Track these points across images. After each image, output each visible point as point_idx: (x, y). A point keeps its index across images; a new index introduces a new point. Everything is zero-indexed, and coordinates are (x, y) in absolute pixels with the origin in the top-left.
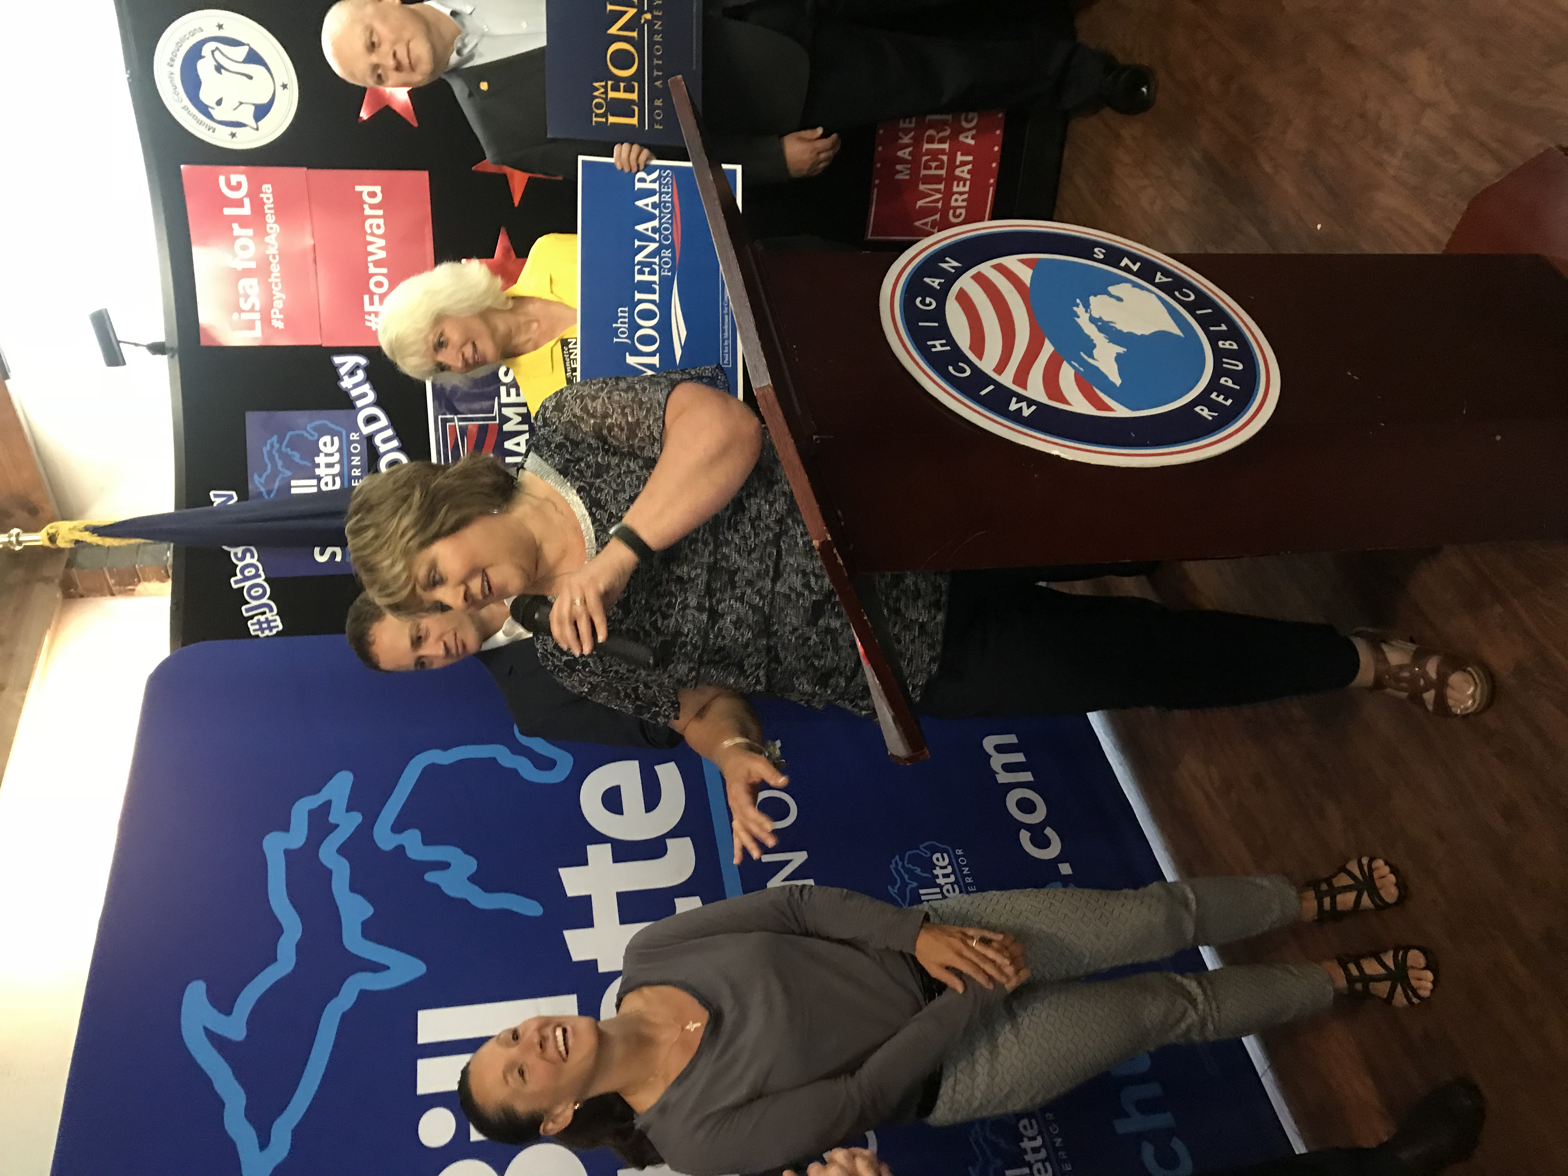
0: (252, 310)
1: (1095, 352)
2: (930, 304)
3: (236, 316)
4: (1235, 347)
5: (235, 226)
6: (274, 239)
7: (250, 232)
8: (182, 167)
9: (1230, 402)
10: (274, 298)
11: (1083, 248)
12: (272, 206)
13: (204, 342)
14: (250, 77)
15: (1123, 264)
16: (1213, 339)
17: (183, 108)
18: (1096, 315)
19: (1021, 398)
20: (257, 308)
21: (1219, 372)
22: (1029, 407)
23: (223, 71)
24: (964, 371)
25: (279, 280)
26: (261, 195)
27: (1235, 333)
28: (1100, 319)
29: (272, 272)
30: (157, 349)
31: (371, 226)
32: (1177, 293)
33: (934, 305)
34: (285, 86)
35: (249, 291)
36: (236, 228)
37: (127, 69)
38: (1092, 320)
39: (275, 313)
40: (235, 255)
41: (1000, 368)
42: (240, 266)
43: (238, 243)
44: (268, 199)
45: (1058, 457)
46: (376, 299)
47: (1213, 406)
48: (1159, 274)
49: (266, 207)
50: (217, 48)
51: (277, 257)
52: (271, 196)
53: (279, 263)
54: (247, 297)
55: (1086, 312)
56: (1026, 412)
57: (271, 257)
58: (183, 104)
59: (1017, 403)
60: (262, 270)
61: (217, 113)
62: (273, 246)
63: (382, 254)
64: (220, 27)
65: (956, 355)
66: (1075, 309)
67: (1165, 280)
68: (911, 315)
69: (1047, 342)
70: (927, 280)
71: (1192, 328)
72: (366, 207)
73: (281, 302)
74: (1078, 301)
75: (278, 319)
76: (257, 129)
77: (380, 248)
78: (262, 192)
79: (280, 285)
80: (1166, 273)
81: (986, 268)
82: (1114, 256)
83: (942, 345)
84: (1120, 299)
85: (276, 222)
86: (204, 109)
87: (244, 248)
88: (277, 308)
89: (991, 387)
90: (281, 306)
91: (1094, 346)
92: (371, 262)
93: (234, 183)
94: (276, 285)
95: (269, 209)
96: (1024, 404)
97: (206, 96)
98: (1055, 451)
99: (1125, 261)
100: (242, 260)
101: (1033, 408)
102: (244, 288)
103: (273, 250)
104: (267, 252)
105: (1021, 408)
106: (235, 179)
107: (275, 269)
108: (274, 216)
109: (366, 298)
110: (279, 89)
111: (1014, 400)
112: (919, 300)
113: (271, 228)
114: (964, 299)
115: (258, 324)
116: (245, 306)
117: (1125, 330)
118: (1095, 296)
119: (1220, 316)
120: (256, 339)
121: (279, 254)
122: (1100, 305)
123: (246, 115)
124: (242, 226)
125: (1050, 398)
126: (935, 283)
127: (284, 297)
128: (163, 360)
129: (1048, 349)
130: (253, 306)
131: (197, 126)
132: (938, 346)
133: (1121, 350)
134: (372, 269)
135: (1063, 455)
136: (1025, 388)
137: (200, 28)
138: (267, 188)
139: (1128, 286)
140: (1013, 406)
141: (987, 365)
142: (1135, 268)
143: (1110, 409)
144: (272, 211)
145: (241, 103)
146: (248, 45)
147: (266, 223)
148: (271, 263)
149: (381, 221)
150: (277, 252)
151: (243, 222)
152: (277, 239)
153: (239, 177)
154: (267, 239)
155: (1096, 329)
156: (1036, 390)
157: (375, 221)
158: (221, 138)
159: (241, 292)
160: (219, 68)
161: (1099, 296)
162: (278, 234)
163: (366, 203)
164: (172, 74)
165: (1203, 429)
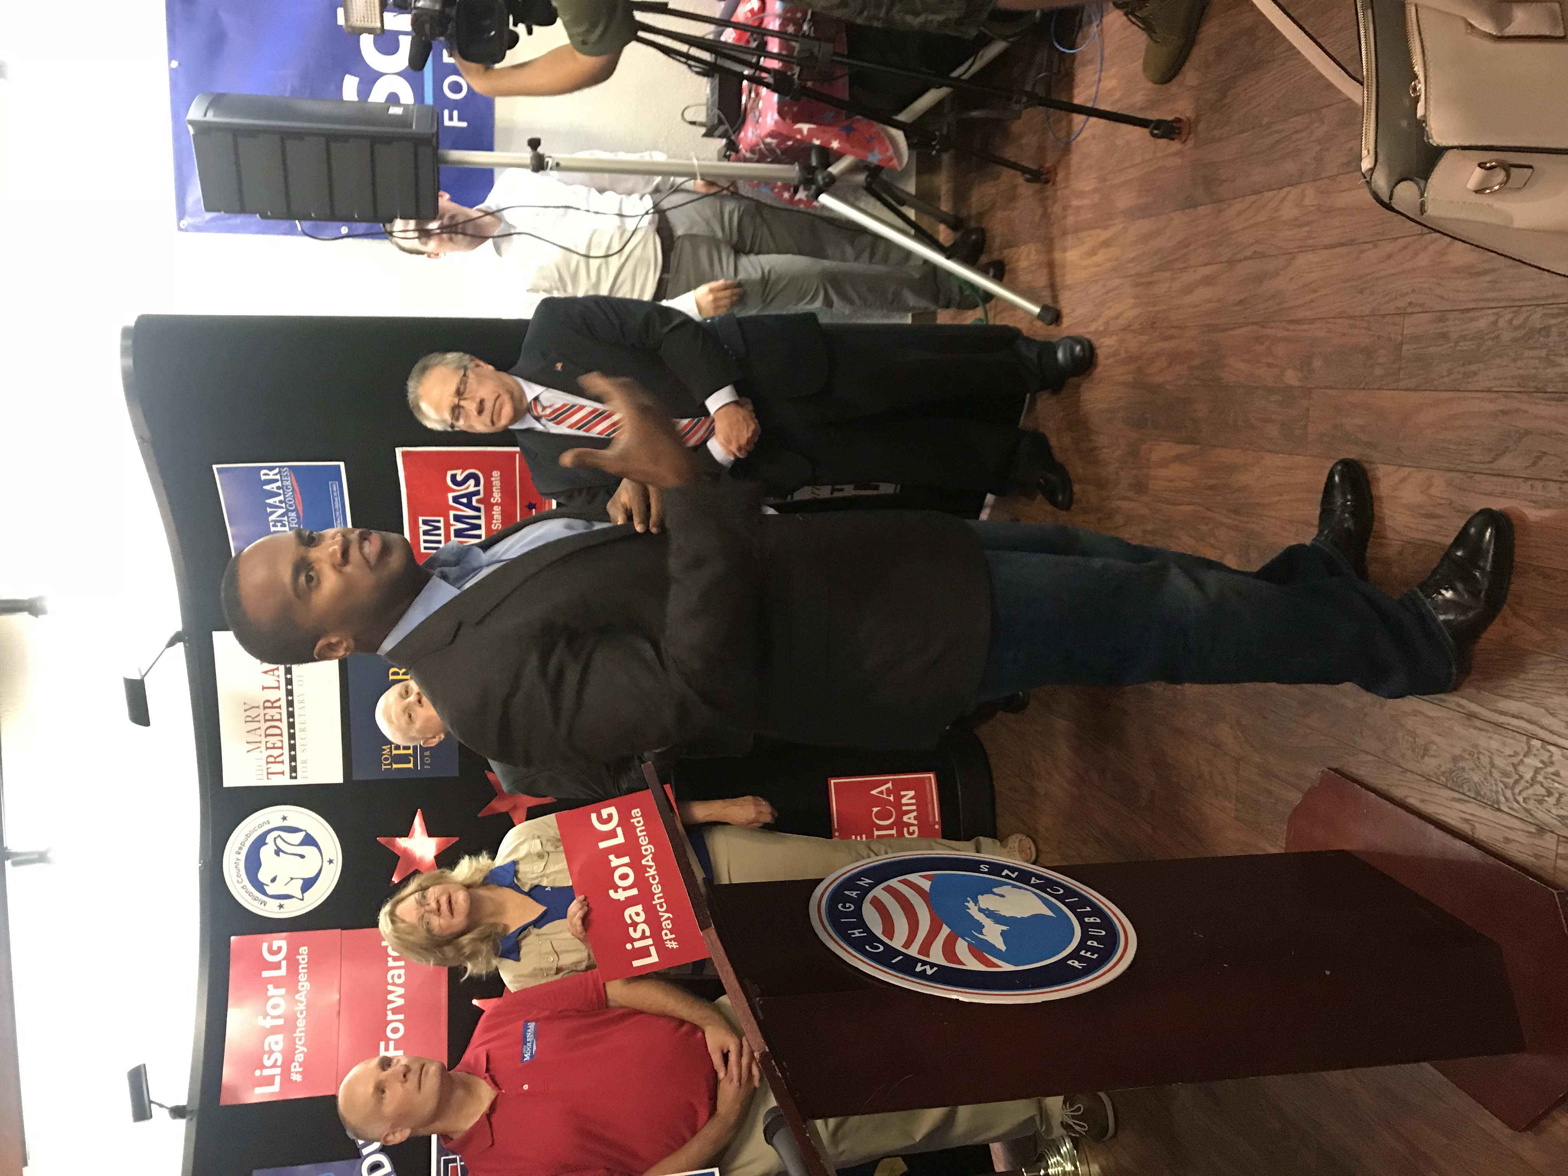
0: (274, 1066)
1: (984, 931)
2: (850, 907)
3: (258, 1073)
4: (1098, 920)
5: (270, 987)
6: (303, 996)
7: (282, 991)
8: (232, 938)
9: (1095, 956)
10: (297, 1052)
11: (974, 865)
12: (306, 966)
13: (226, 1100)
14: (302, 857)
15: (1004, 874)
16: (1080, 917)
17: (243, 887)
18: (983, 906)
19: (924, 963)
20: (279, 1063)
21: (1085, 937)
22: (931, 968)
23: (281, 853)
24: (879, 948)
25: (303, 1034)
26: (298, 957)
27: (1097, 911)
28: (987, 909)
29: (297, 1027)
30: (177, 1112)
31: (393, 977)
32: (1048, 890)
33: (853, 908)
34: (331, 861)
35: (274, 1048)
36: (271, 990)
37: (200, 860)
38: (981, 910)
39: (295, 1067)
40: (266, 1015)
41: (907, 945)
42: (268, 1023)
43: (271, 1002)
44: (303, 959)
45: (958, 1000)
46: (392, 1044)
47: (1081, 959)
48: (1033, 879)
49: (300, 967)
50: (279, 836)
51: (305, 1013)
52: (306, 957)
53: (304, 1018)
54: (271, 1052)
55: (976, 905)
56: (929, 972)
57: (299, 1013)
58: (242, 885)
59: (922, 966)
60: (288, 1026)
61: (270, 890)
62: (302, 1002)
63: (401, 1002)
64: (284, 818)
65: (872, 938)
66: (966, 904)
67: (1038, 881)
68: (834, 916)
69: (944, 926)
70: (846, 892)
71: (1062, 910)
72: (390, 959)
73: (302, 1055)
74: (969, 899)
75: (297, 1073)
76: (302, 900)
77: (399, 996)
78: (299, 954)
79: (303, 1039)
80: (1038, 877)
81: (894, 882)
82: (996, 869)
83: (859, 933)
84: (1002, 896)
85: (307, 981)
86: (260, 887)
87: (275, 1007)
88: (298, 1062)
89: (901, 957)
90: (301, 1060)
91: (984, 926)
92: (390, 1010)
93: (275, 948)
94: (300, 1040)
95: (303, 968)
96: (928, 967)
97: (263, 876)
98: (954, 997)
99: (1006, 872)
100: (273, 1017)
101: (935, 969)
102: (270, 1044)
103: (302, 1007)
104: (296, 1009)
105: (925, 970)
106: (276, 944)
107: (301, 1023)
108: (306, 975)
109: (382, 1044)
110: (326, 864)
111: (920, 964)
112: (840, 906)
113: (303, 986)
114: (877, 903)
115: (278, 1080)
116: (267, 1062)
117: (1007, 915)
118: (982, 895)
119: (1085, 901)
120: (273, 1094)
121: (306, 1010)
122: (985, 901)
123: (295, 889)
124: (276, 987)
125: (949, 961)
126: (854, 894)
127: (305, 1050)
128: (182, 1123)
129: (945, 931)
130: (276, 1060)
131: (252, 901)
132: (857, 933)
133: (1005, 928)
134: (390, 1017)
135: (961, 999)
136: (928, 956)
137: (268, 821)
138: (304, 950)
139: (1010, 887)
140: (919, 968)
141: (897, 943)
142: (1014, 876)
143: (1000, 967)
144: (306, 971)
145: (292, 879)
146: (305, 831)
147: (299, 981)
148: (298, 1018)
149: (402, 972)
150: (305, 1008)
151: (277, 982)
152: (306, 996)
153: (280, 942)
154: (297, 997)
155: (984, 916)
156: (937, 956)
157: (396, 972)
158: (270, 910)
159: (267, 1048)
160: (278, 852)
161: (986, 896)
162: (308, 991)
163: (390, 956)
164: (238, 860)
165: (1076, 975)
